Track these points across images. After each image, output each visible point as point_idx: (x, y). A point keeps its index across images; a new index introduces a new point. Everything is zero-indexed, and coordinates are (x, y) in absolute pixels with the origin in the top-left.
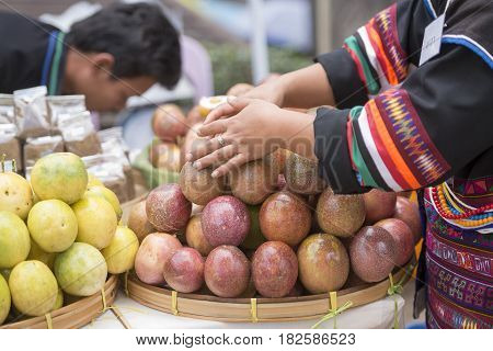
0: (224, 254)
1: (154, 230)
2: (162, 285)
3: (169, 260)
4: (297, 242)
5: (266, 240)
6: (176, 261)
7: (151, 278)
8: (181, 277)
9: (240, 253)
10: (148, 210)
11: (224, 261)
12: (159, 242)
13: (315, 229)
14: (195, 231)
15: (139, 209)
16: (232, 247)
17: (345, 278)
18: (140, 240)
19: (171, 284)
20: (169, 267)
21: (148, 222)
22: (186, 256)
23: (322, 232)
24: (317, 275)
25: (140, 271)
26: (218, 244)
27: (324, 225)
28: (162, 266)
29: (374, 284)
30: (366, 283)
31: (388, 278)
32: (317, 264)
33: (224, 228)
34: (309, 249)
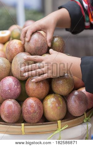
0: (10, 103)
4: (42, 98)
5: (27, 96)
9: (17, 103)
11: (10, 106)
16: (13, 100)
17: (65, 114)
23: (54, 93)
24: (52, 113)
26: (7, 99)
27: (55, 90)
30: (74, 117)
31: (84, 114)
32: (52, 108)
33: (9, 91)
34: (48, 101)
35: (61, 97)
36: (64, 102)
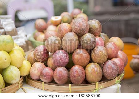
0: (61, 70)
1: (36, 61)
2: (39, 80)
3: (42, 72)
4: (85, 66)
5: (74, 65)
6: (44, 72)
7: (35, 77)
8: (46, 77)
9: (66, 69)
10: (34, 55)
11: (61, 72)
12: (38, 66)
13: (91, 61)
14: (50, 62)
15: (31, 54)
16: (63, 67)
17: (101, 78)
18: (32, 65)
19: (42, 80)
20: (42, 74)
21: (34, 59)
22: (47, 70)
23: (93, 62)
24: (92, 77)
25: (32, 75)
26: (58, 66)
27: (94, 60)
28: (39, 73)
29: (111, 80)
30: (108, 80)
31: (115, 78)
32: (92, 73)
33: (60, 61)
34: (89, 68)
35: (98, 65)
36: (101, 69)
